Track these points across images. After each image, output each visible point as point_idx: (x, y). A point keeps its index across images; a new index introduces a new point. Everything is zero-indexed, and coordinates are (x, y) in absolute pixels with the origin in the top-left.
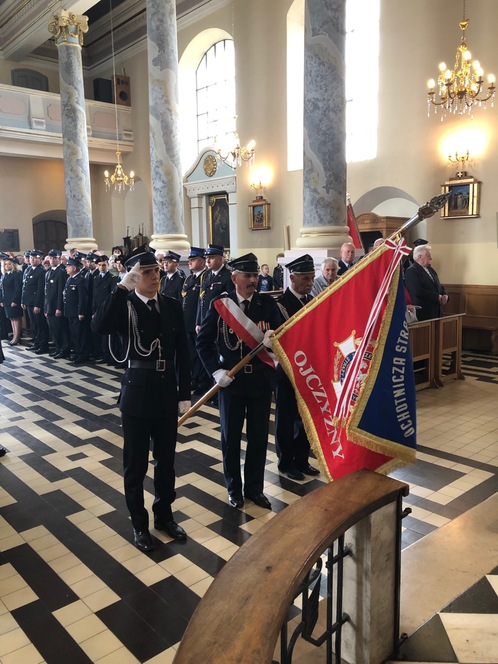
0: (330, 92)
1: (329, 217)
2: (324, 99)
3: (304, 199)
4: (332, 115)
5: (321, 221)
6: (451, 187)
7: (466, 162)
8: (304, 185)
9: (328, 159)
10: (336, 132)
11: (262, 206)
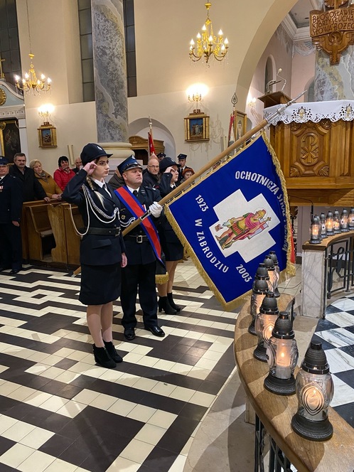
0: (114, 43)
1: (118, 136)
2: (110, 48)
3: (98, 122)
4: (116, 60)
5: (113, 139)
6: (191, 120)
7: (199, 102)
8: (97, 112)
9: (115, 92)
10: (119, 73)
11: (49, 129)
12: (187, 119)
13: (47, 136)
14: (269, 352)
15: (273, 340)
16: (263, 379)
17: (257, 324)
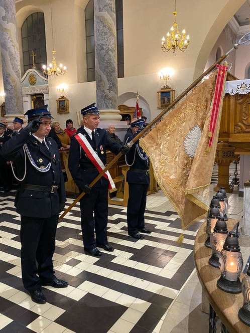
0: (109, 41)
2: (106, 45)
3: (97, 95)
4: (110, 53)
5: (107, 107)
6: (162, 93)
7: (168, 80)
8: (97, 88)
9: (109, 75)
10: (112, 61)
11: (64, 101)
12: (159, 92)
13: (63, 105)
14: (221, 261)
15: (224, 252)
16: (216, 280)
17: (212, 240)
